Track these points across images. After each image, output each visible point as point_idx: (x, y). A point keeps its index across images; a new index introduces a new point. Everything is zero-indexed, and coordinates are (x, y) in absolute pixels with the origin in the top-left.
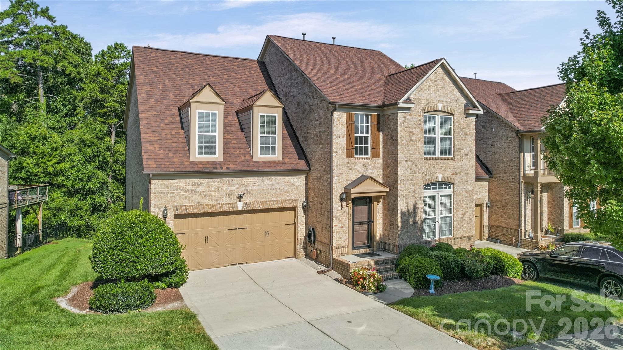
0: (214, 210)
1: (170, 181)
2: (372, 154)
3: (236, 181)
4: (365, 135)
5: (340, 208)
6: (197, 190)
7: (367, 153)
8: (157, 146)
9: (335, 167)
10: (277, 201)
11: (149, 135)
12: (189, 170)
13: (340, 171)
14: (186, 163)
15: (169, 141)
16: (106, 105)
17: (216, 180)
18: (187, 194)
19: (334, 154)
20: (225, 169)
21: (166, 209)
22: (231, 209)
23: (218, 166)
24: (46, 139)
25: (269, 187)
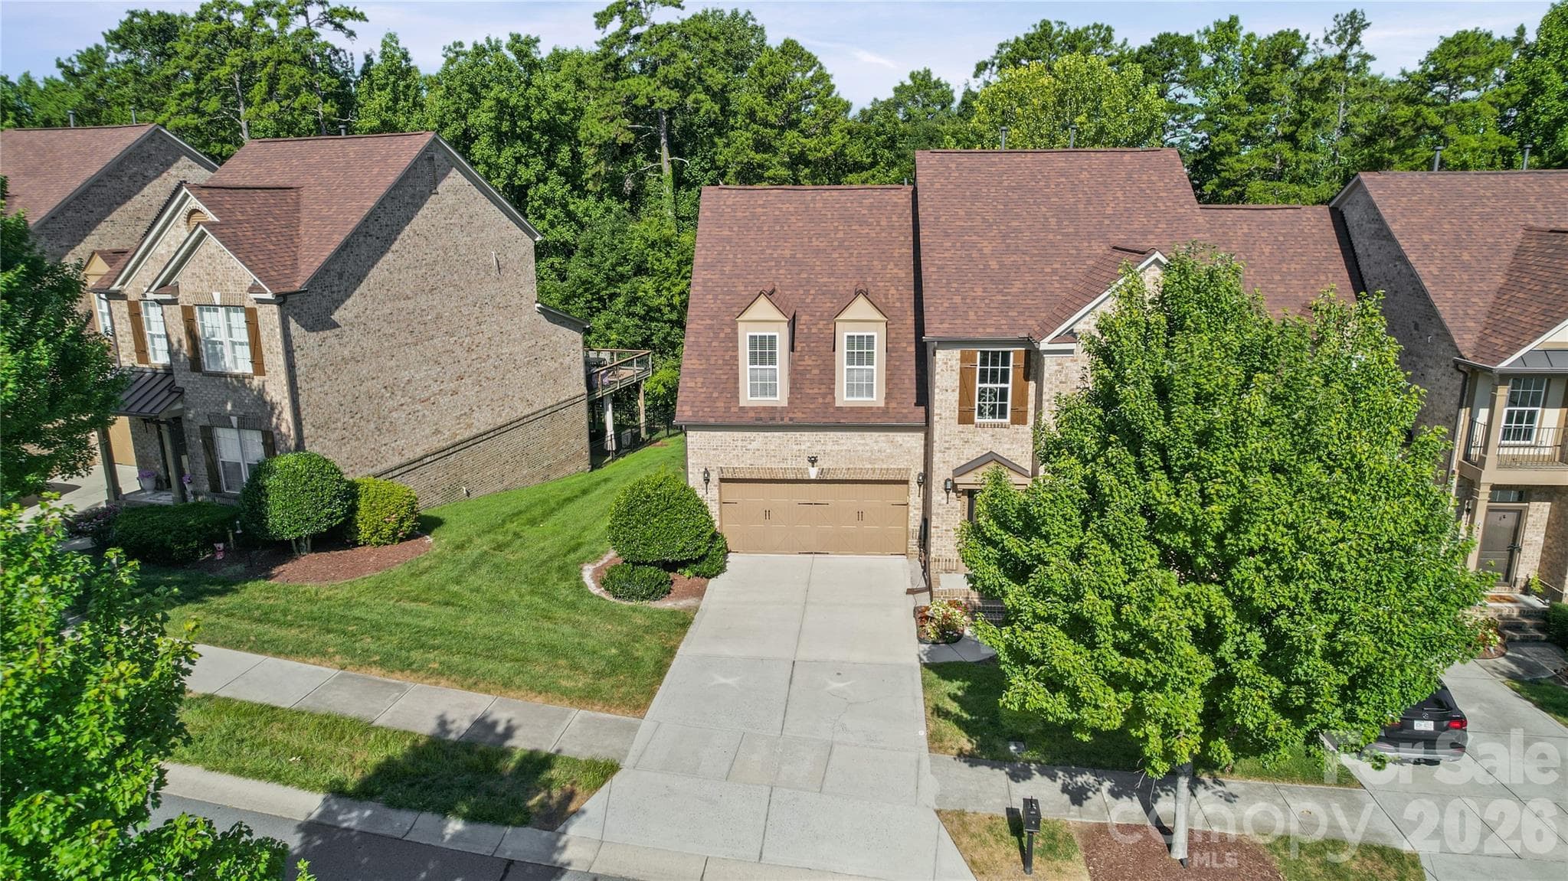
0: (773, 476)
1: (712, 433)
2: (1012, 418)
3: (807, 437)
4: (1000, 385)
5: (945, 501)
6: (749, 447)
7: (1003, 414)
8: (700, 380)
9: (936, 438)
10: (874, 470)
11: (693, 361)
12: (734, 420)
13: (947, 445)
14: (733, 410)
15: (717, 372)
16: (766, 175)
17: (776, 434)
18: (735, 453)
19: (936, 418)
20: (786, 421)
21: (706, 471)
22: (799, 477)
23: (778, 415)
24: (670, 245)
25: (860, 448)
